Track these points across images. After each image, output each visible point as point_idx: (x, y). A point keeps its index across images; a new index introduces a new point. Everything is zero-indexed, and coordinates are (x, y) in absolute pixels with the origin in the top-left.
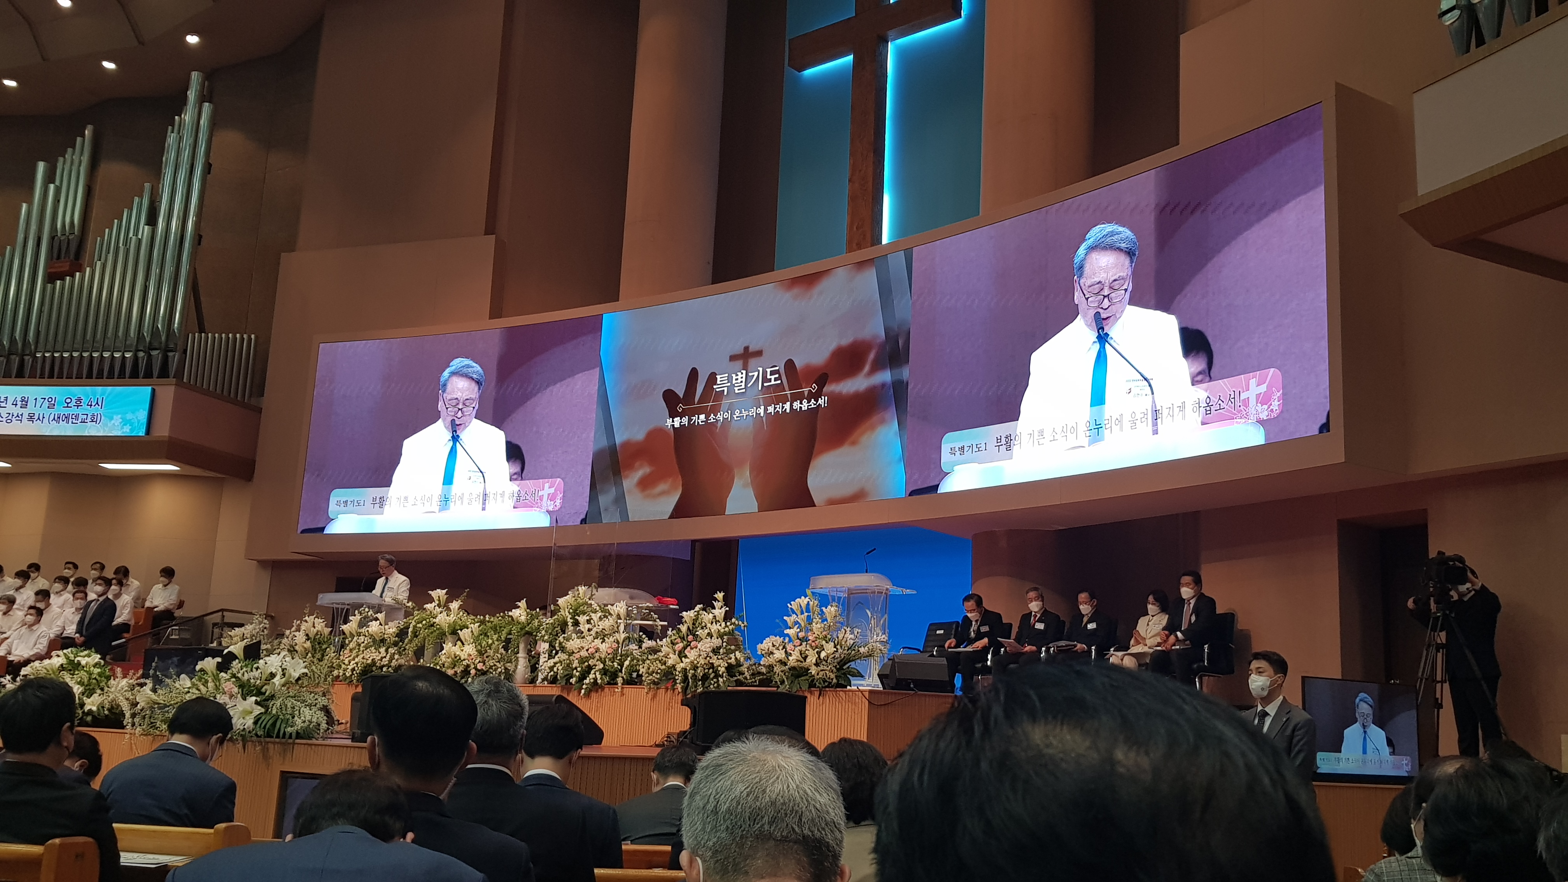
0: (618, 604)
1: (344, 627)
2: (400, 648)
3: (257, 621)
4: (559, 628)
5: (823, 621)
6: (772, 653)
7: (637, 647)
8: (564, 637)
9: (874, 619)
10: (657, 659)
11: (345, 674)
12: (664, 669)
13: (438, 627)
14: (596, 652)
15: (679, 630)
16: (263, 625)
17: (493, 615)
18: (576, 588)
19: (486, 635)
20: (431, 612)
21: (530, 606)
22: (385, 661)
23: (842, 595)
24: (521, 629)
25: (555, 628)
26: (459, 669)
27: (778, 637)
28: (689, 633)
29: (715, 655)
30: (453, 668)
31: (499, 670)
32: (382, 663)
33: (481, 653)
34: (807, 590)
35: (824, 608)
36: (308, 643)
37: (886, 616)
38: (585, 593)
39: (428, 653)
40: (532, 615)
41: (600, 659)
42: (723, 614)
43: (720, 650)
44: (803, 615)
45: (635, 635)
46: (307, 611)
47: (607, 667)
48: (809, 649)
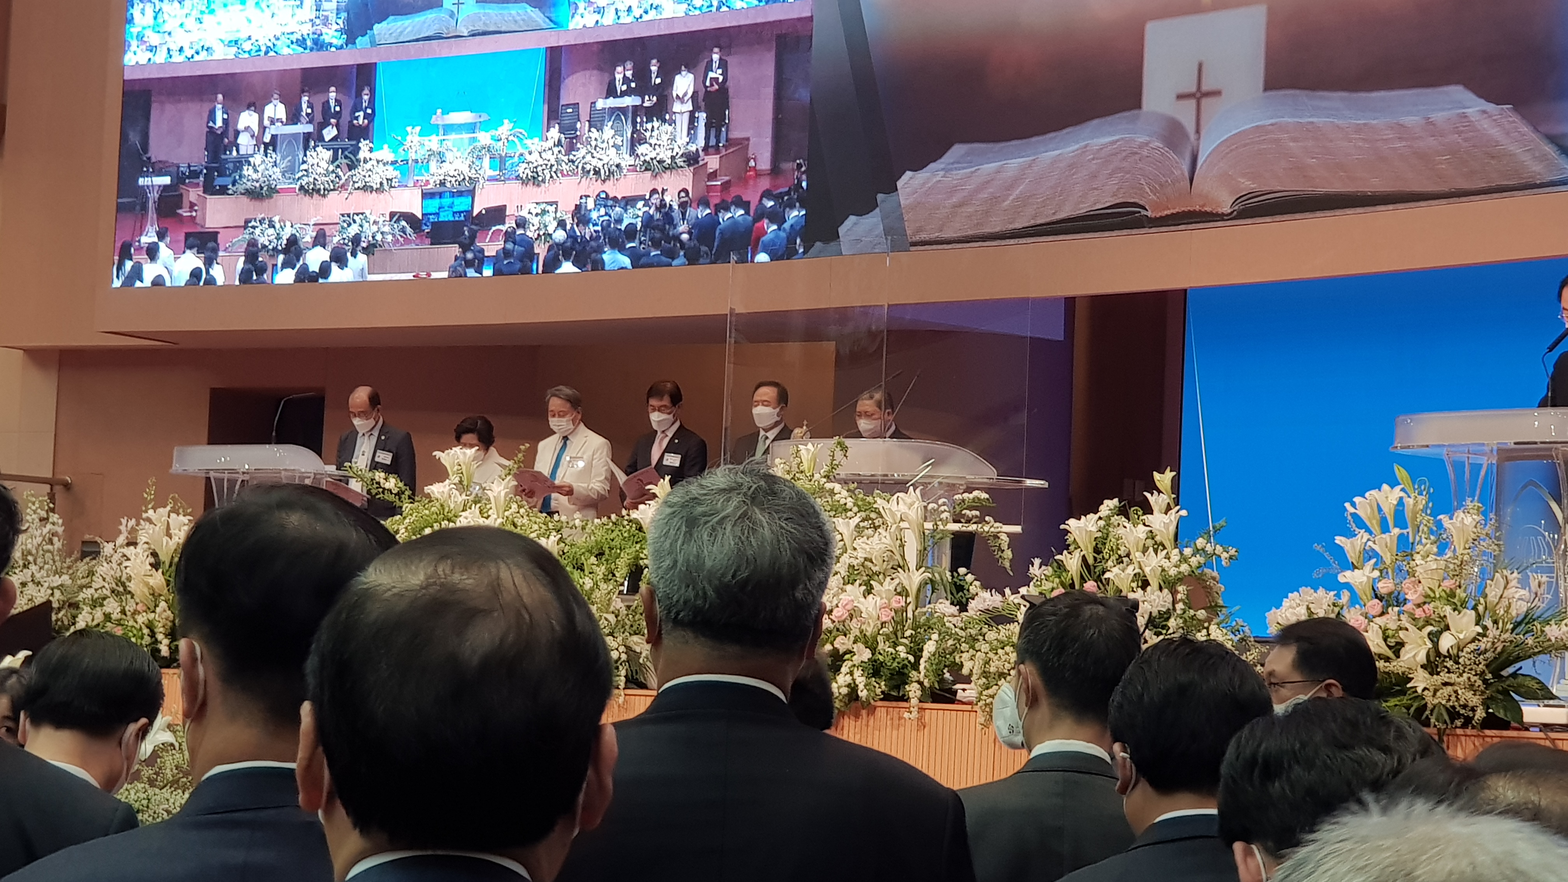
0: (901, 495)
5: (1442, 552)
15: (1061, 566)
28: (1086, 573)
35: (1443, 517)
42: (1172, 529)
43: (1168, 619)
44: (1386, 536)
45: (948, 574)
46: (149, 494)
47: (881, 658)
48: (1408, 625)
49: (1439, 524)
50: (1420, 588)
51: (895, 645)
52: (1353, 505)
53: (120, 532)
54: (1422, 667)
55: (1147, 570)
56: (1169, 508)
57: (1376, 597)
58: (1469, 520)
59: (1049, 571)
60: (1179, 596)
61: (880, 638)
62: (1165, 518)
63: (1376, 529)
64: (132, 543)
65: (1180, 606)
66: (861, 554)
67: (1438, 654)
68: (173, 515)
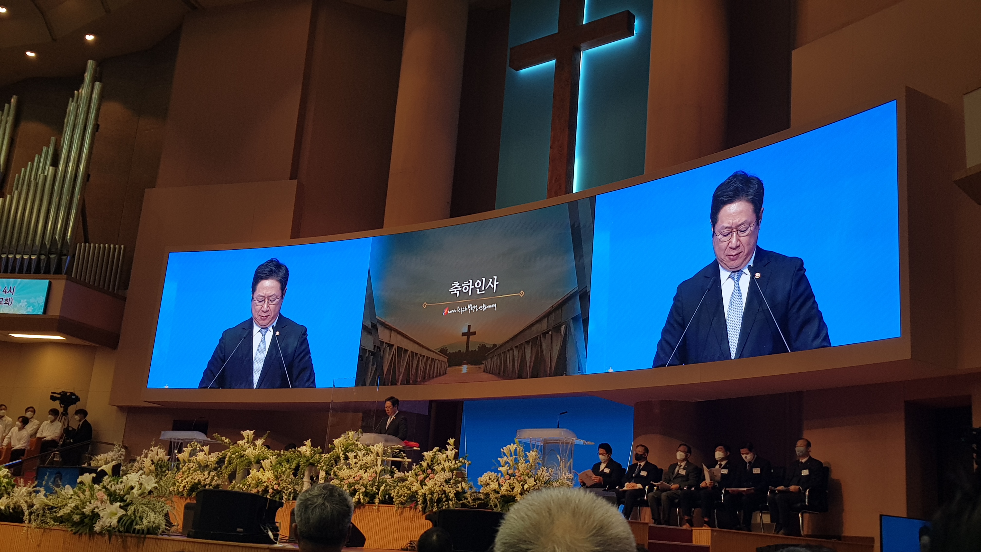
0: (377, 445)
1: (180, 456)
2: (218, 472)
3: (116, 449)
4: (334, 461)
5: (526, 462)
6: (488, 484)
7: (390, 477)
8: (337, 468)
9: (563, 462)
10: (404, 486)
11: (178, 490)
12: (410, 494)
13: (247, 457)
14: (360, 479)
15: (421, 465)
16: (120, 452)
17: (287, 450)
18: (347, 432)
19: (281, 464)
20: (242, 447)
21: (314, 445)
22: (208, 481)
23: (539, 444)
24: (307, 461)
25: (331, 461)
26: (261, 489)
27: (493, 473)
28: (428, 468)
29: (447, 484)
30: (257, 488)
31: (290, 490)
32: (205, 483)
33: (277, 478)
34: (515, 439)
35: (527, 453)
36: (153, 466)
37: (571, 460)
38: (353, 436)
39: (239, 476)
40: (315, 451)
41: (363, 485)
42: (453, 455)
43: (450, 480)
44: (512, 458)
45: (389, 468)
46: (153, 443)
47: (368, 491)
48: (516, 482)
49: (526, 454)
50: (520, 472)
51: (372, 487)
52: (503, 449)
53: (142, 454)
54: (519, 494)
55: (445, 466)
56: (453, 449)
57: (508, 474)
58: (534, 453)
59: (418, 466)
60: (454, 474)
61: (368, 485)
62: (452, 452)
63: (509, 456)
64: (146, 457)
65: (454, 476)
66: (364, 461)
67: (524, 490)
68: (159, 449)
